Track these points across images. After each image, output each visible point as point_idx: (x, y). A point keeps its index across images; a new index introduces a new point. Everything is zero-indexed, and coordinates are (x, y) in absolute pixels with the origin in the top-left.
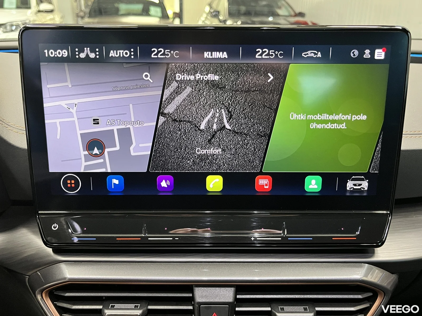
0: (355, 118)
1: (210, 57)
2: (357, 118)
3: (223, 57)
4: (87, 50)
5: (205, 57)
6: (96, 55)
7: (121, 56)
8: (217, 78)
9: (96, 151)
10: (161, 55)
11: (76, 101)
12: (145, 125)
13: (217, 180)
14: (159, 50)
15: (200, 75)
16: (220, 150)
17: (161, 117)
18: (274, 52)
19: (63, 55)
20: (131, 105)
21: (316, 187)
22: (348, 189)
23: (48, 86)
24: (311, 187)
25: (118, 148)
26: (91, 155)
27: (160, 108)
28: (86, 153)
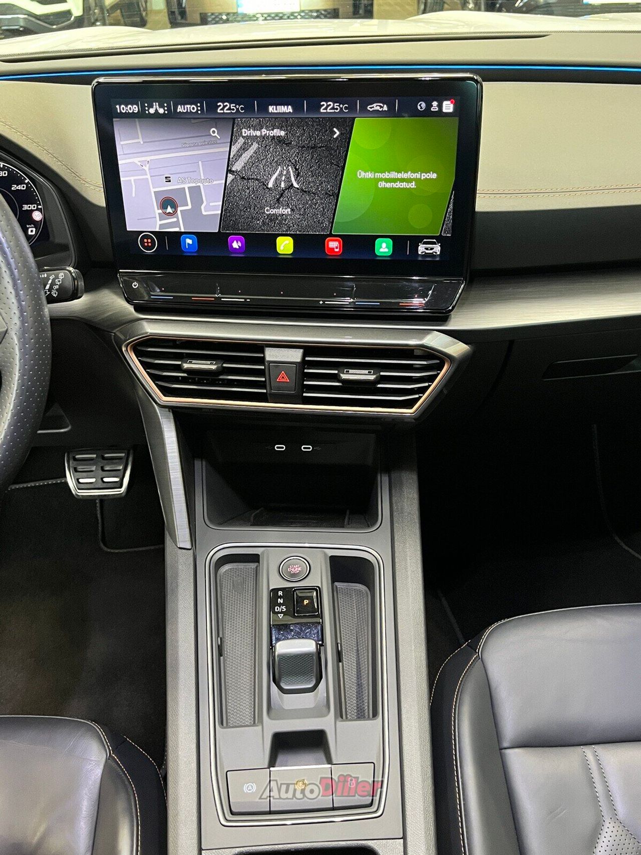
0: (424, 176)
1: (275, 111)
2: (426, 176)
3: (288, 111)
4: (156, 105)
5: (270, 112)
6: (165, 110)
7: (189, 111)
8: (283, 133)
9: (169, 210)
10: (227, 110)
11: (148, 158)
12: (215, 183)
13: (287, 242)
14: (225, 104)
15: (265, 130)
16: (289, 210)
17: (229, 175)
18: (339, 106)
19: (133, 110)
20: (200, 162)
21: (386, 250)
23: (122, 143)
24: (382, 250)
25: (189, 207)
26: (165, 213)
27: (228, 166)
28: (160, 211)
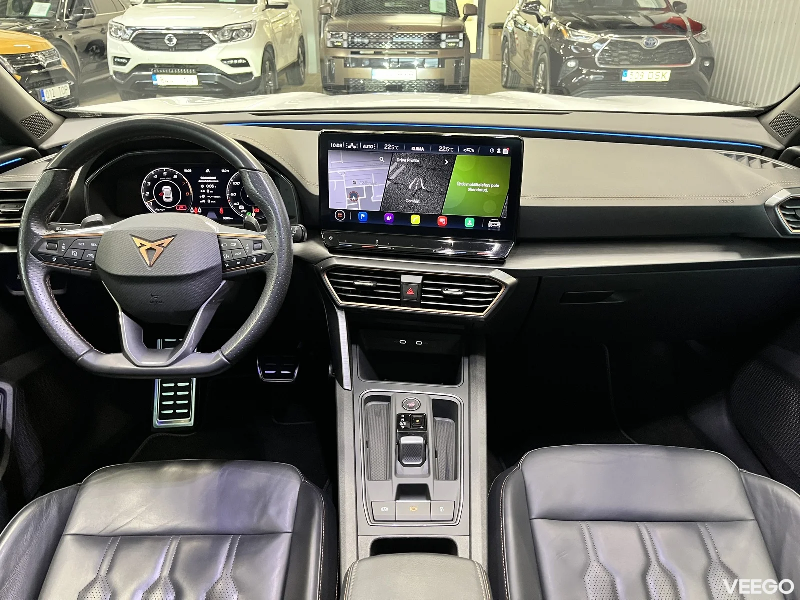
0: (493, 186)
1: (415, 150)
2: (494, 186)
3: (422, 150)
5: (412, 150)
6: (357, 147)
7: (369, 148)
8: (418, 161)
9: (354, 198)
10: (390, 148)
11: (345, 171)
12: (380, 185)
13: (417, 218)
14: (389, 145)
15: (409, 159)
16: (419, 201)
17: (388, 181)
18: (449, 149)
19: (340, 146)
20: (373, 174)
21: (471, 224)
22: (489, 226)
23: (332, 162)
24: (468, 224)
25: (365, 197)
26: (351, 200)
27: (388, 177)
28: (349, 199)
